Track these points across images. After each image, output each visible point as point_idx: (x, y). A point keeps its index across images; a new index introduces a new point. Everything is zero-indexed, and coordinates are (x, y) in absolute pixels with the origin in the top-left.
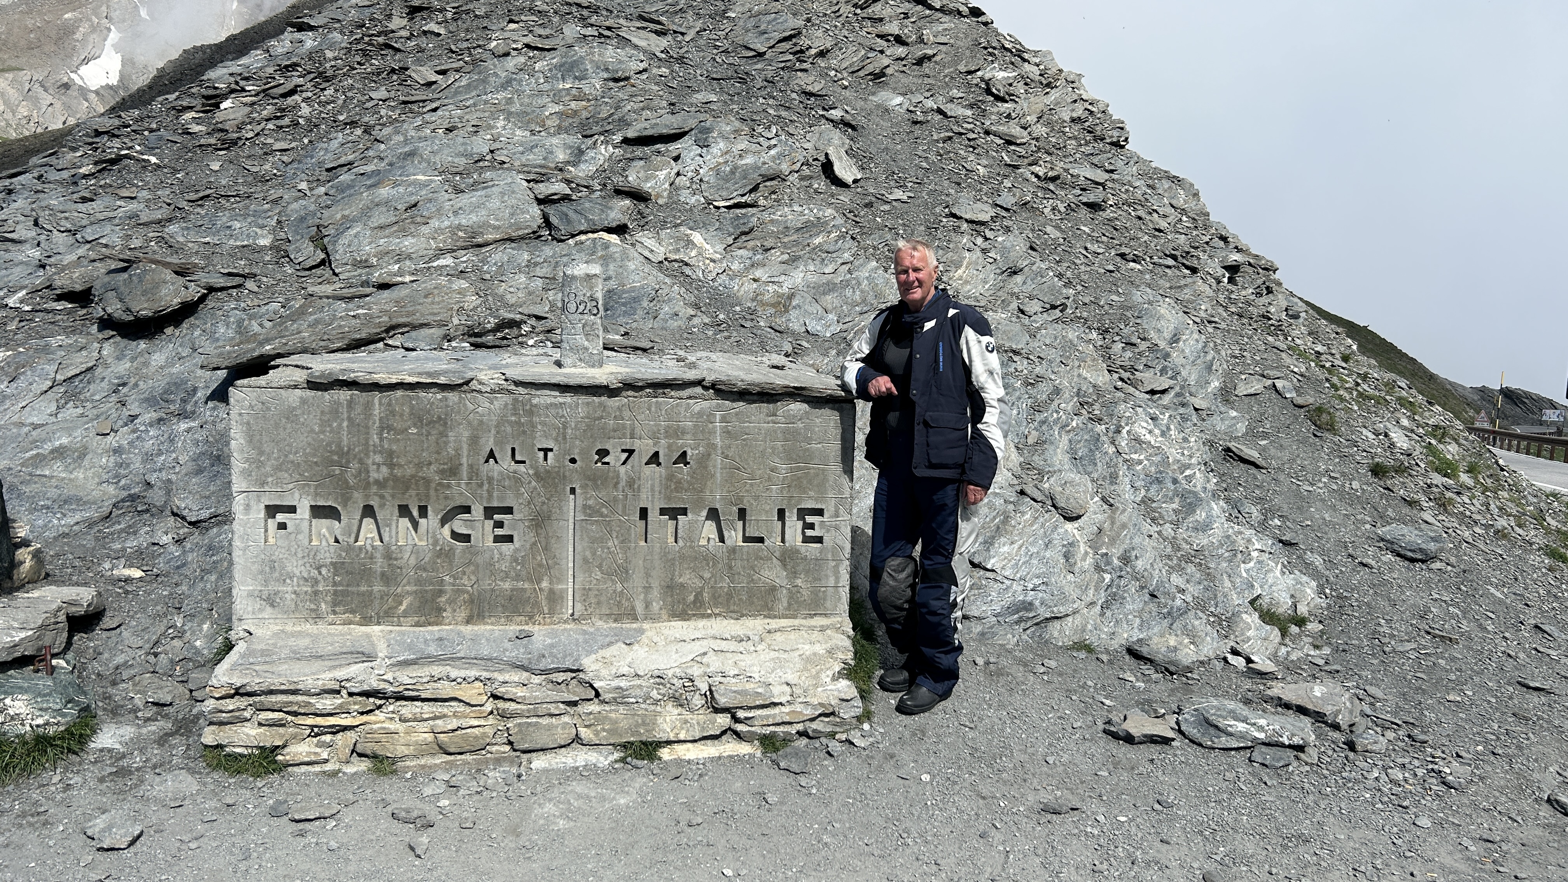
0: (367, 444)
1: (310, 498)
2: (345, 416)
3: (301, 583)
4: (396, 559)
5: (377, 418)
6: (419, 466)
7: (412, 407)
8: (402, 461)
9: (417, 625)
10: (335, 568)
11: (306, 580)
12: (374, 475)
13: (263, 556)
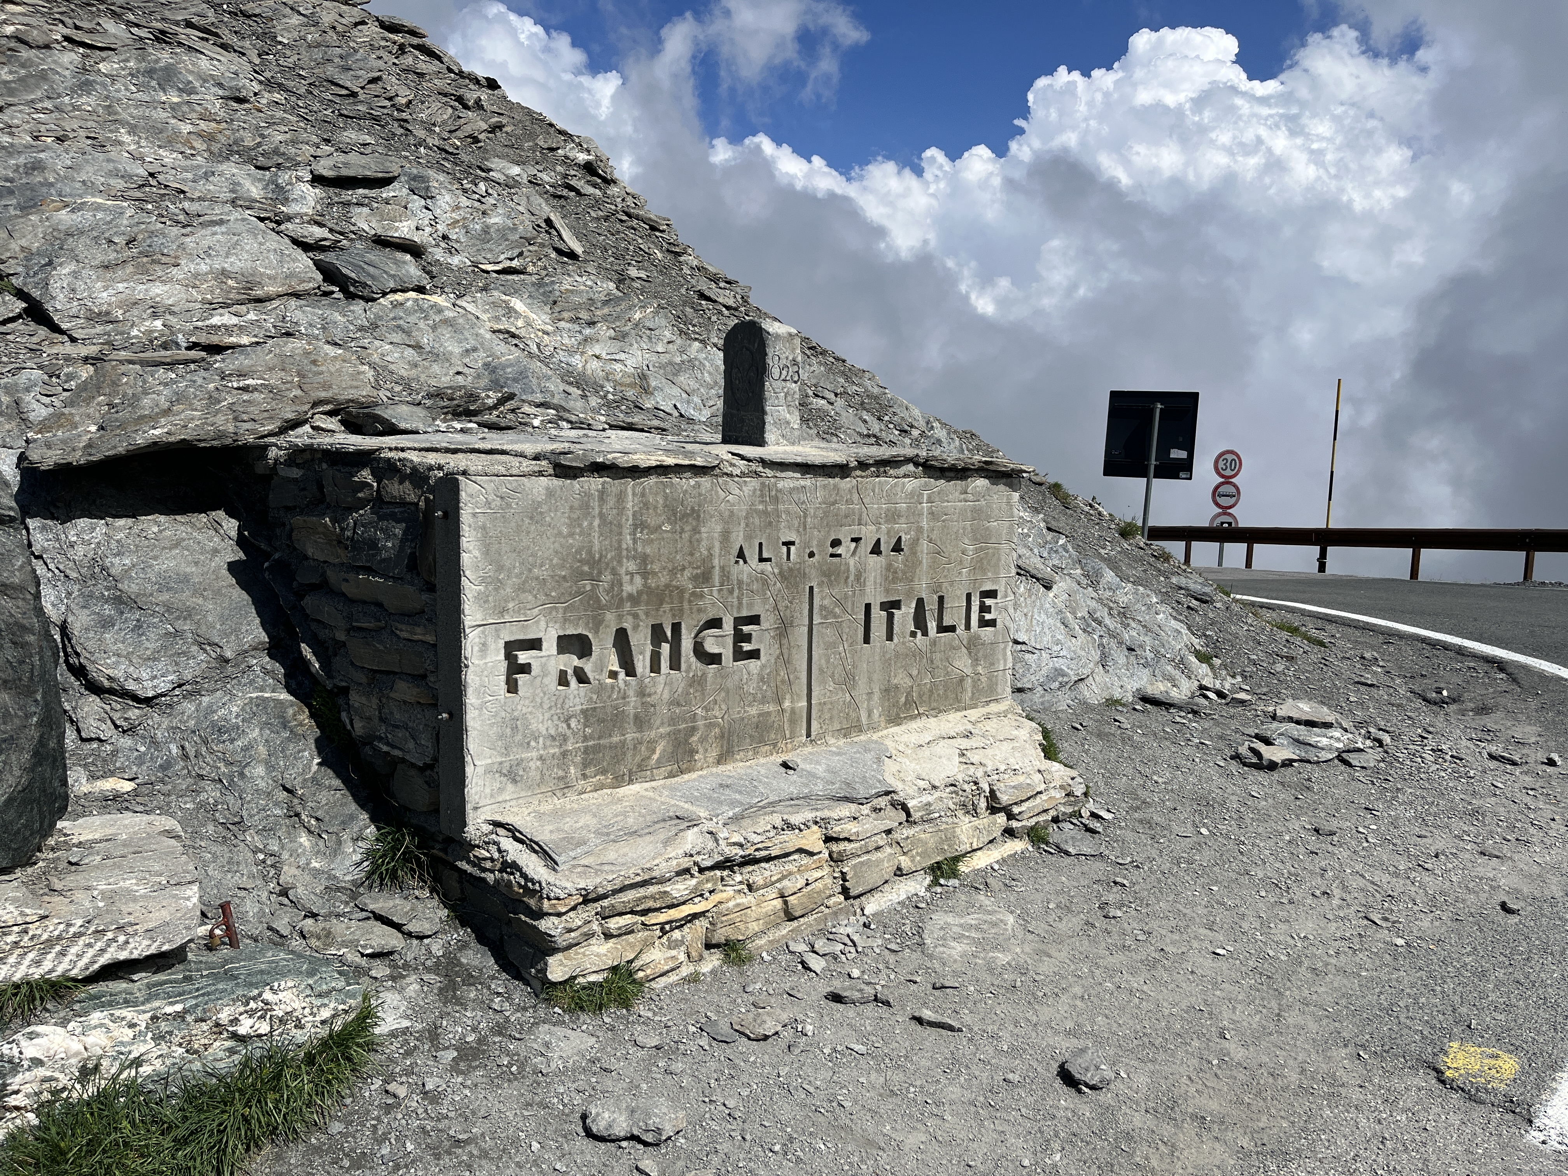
0: (619, 548)
1: (557, 626)
2: (597, 511)
3: (548, 743)
4: (650, 695)
5: (630, 513)
6: (673, 572)
7: (666, 497)
8: (656, 567)
9: (671, 775)
10: (586, 717)
11: (553, 738)
12: (628, 588)
13: (503, 714)
